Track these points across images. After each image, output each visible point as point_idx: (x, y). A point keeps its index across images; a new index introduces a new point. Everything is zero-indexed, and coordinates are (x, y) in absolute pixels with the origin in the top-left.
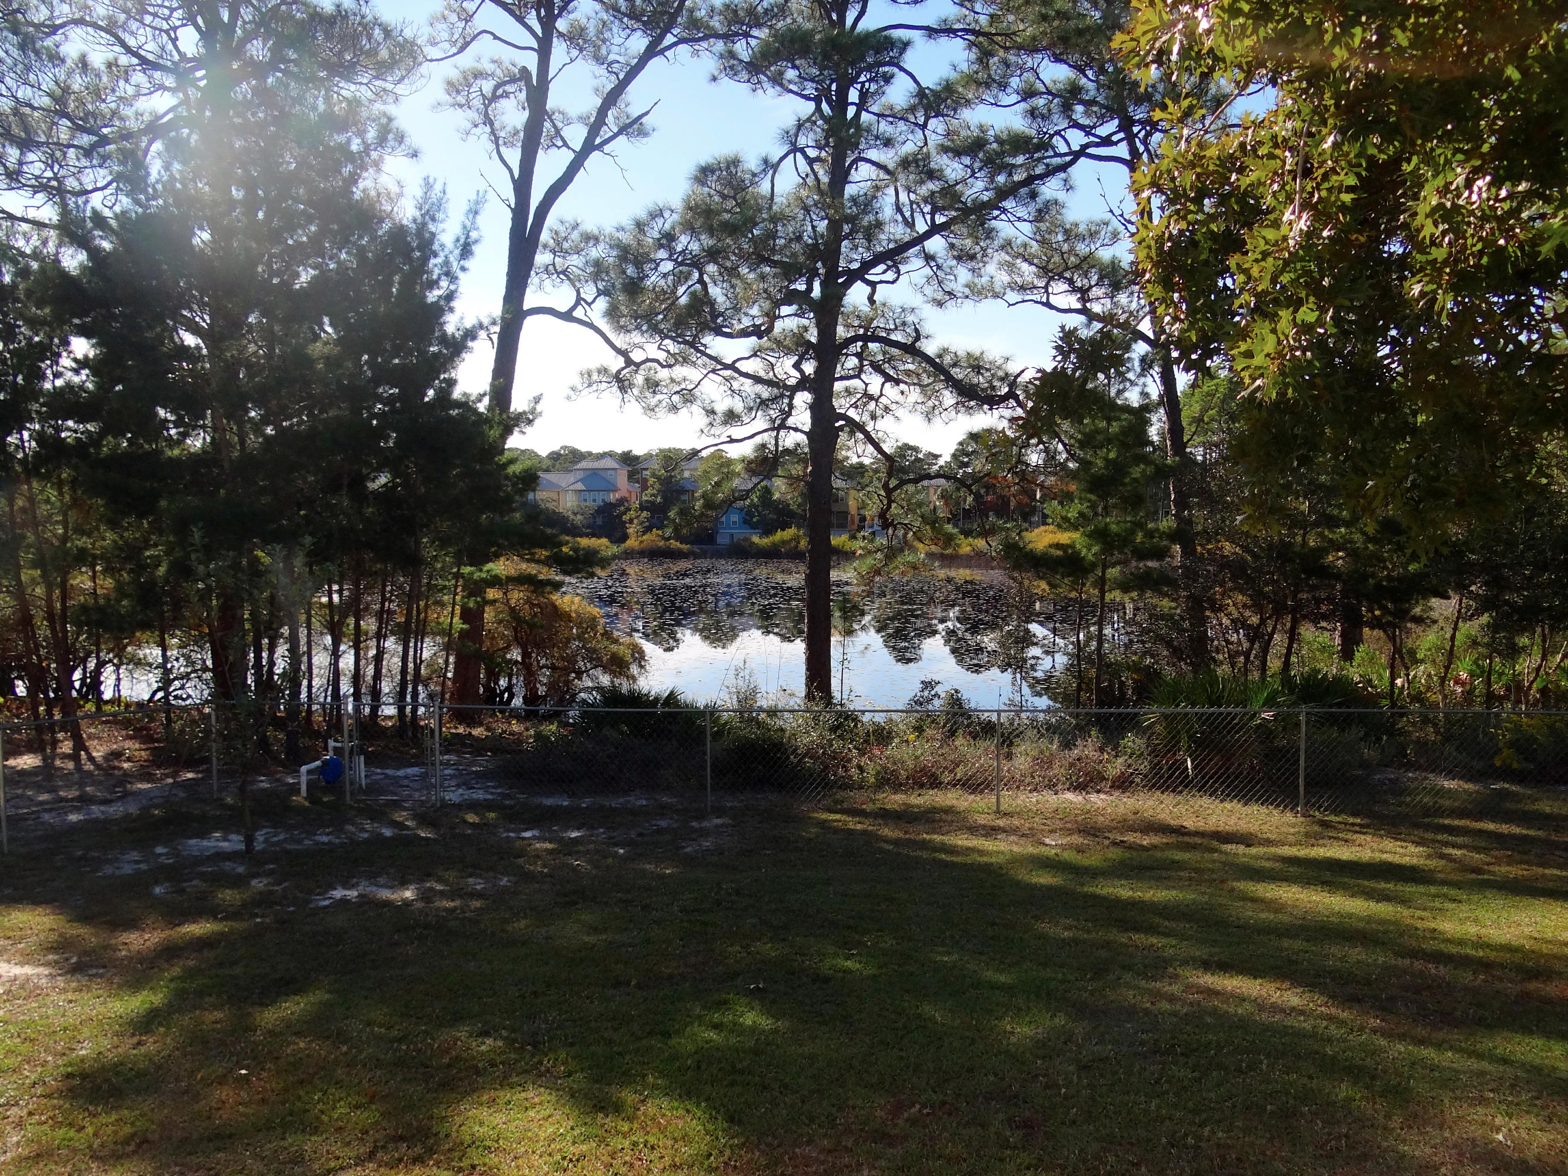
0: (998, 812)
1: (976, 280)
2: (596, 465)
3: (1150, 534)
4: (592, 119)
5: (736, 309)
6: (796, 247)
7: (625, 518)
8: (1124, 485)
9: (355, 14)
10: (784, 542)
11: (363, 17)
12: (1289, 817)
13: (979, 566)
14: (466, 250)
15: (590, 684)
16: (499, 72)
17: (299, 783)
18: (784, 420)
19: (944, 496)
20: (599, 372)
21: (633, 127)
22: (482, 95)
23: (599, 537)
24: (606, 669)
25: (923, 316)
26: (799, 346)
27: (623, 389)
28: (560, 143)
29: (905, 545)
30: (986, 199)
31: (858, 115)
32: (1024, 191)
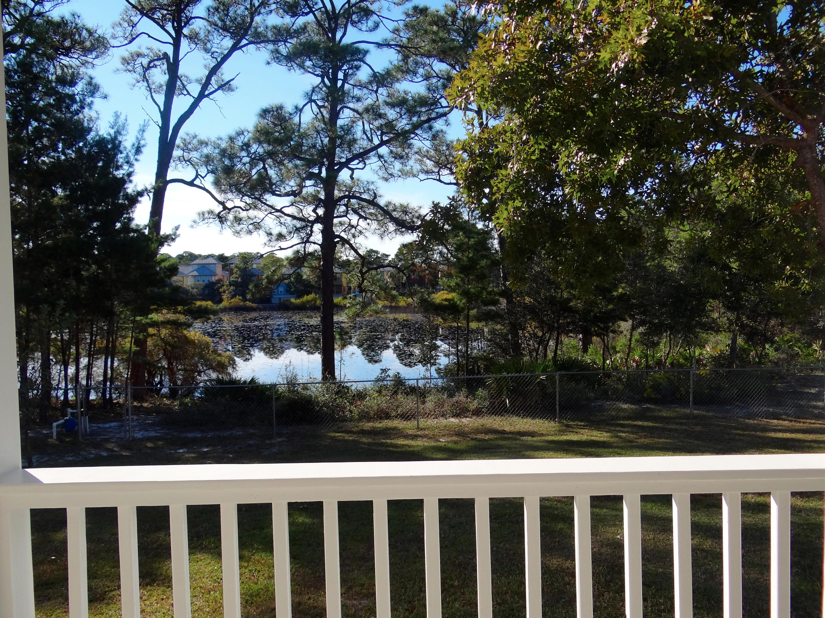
0: (418, 428)
1: (404, 168)
2: (204, 262)
3: (490, 293)
4: (203, 81)
5: (282, 181)
6: (313, 151)
7: (221, 290)
8: (477, 269)
9: (72, 23)
10: (308, 302)
11: (76, 25)
12: (552, 424)
13: (410, 312)
14: (138, 150)
15: (206, 378)
16: (151, 54)
17: (52, 433)
18: (308, 238)
19: (391, 276)
20: (209, 213)
21: (225, 86)
22: (142, 65)
23: (206, 301)
24: (214, 370)
25: (378, 186)
26: (316, 201)
27: (222, 222)
28: (185, 93)
29: (372, 301)
30: (407, 129)
31: (343, 85)
32: (426, 125)
